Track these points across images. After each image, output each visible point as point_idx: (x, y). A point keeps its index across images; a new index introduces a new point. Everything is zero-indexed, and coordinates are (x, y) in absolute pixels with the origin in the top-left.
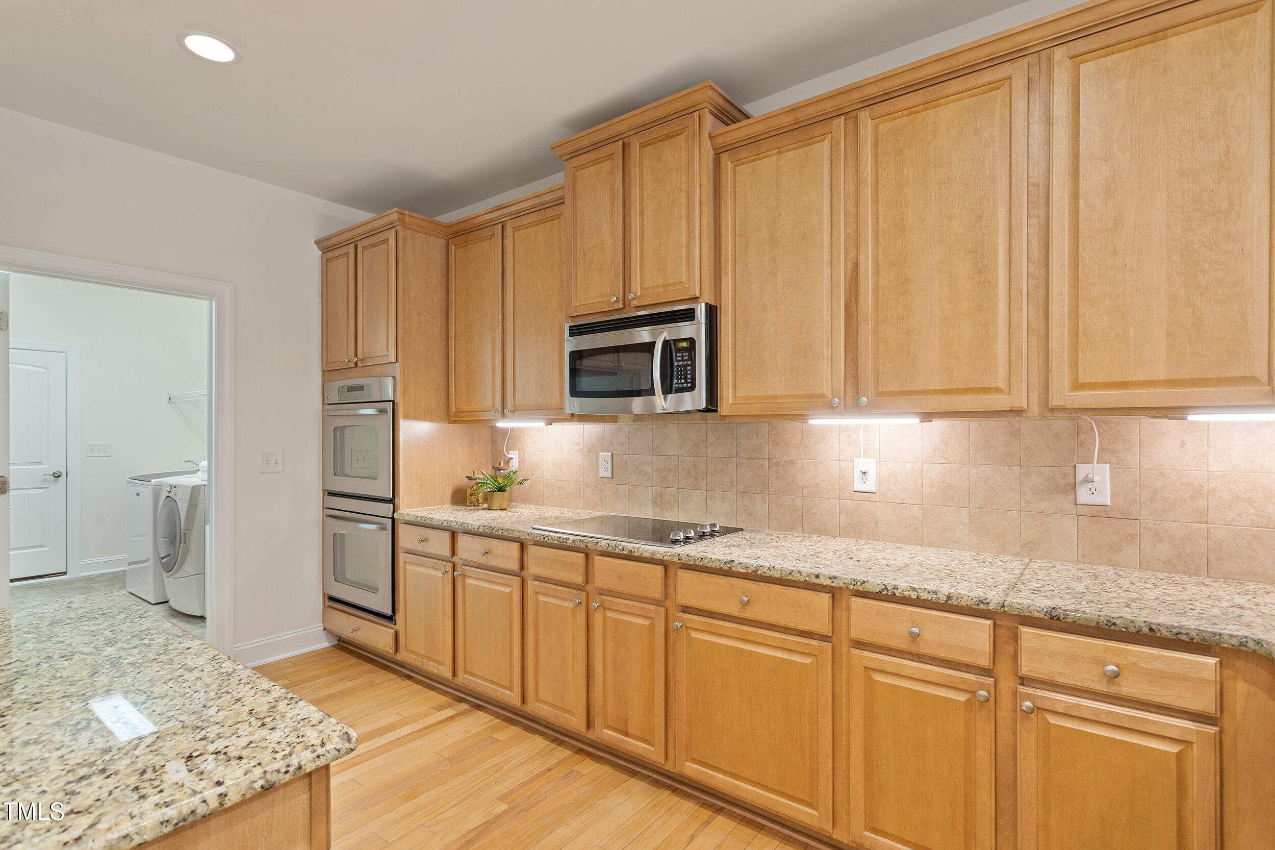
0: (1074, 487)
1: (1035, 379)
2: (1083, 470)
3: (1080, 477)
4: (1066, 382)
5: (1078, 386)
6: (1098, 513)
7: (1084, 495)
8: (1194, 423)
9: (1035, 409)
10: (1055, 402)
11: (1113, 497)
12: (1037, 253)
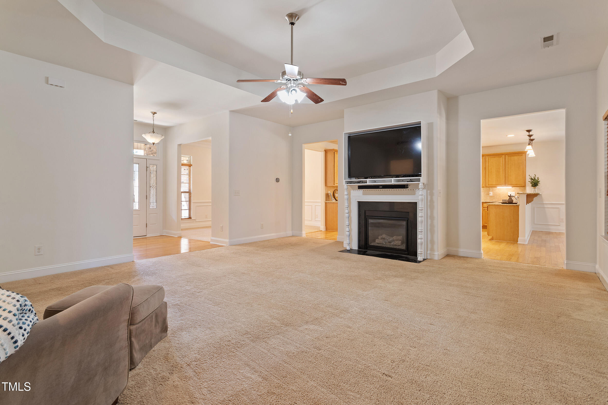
0: (489, 194)
1: (485, 184)
2: (490, 192)
3: (490, 193)
4: (487, 185)
5: (488, 185)
6: (491, 196)
7: (490, 195)
8: (499, 189)
9: (485, 187)
10: (487, 186)
11: (493, 195)
12: (485, 173)
